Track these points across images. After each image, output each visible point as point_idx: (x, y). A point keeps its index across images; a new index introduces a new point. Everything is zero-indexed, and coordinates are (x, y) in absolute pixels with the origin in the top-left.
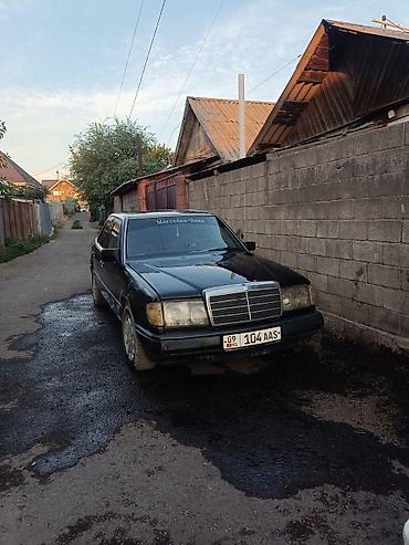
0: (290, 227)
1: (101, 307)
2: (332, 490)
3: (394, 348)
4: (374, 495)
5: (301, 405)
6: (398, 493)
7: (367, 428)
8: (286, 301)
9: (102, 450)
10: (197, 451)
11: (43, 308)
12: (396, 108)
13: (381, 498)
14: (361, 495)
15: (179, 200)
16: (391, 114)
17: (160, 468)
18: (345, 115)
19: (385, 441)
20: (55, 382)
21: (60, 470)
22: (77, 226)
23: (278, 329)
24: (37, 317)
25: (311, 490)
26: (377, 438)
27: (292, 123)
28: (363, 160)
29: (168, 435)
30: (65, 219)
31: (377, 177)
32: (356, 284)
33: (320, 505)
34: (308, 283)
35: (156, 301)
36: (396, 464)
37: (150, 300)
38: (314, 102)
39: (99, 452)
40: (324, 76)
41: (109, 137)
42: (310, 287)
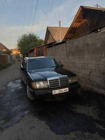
0: (73, 60)
1: (22, 83)
2: (79, 132)
3: (99, 93)
4: (90, 134)
5: (73, 109)
6: (97, 133)
7: (90, 115)
8: (70, 81)
9: (19, 122)
10: (44, 122)
11: (8, 83)
12: (100, 28)
13: (92, 134)
14: (87, 134)
15: (44, 53)
16: (99, 30)
17: (34, 127)
18: (87, 30)
19: (95, 118)
20: (8, 103)
21: (7, 127)
22: (19, 61)
23: (68, 88)
24: (6, 86)
25: (73, 133)
26: (93, 117)
27: (74, 33)
28: (90, 42)
29: (37, 118)
30: (16, 59)
31: (94, 47)
32: (89, 76)
33: (75, 136)
34: (76, 76)
35: (34, 81)
36: (97, 125)
37: (33, 81)
38: (79, 27)
39: (18, 122)
40: (82, 20)
41: (27, 37)
42: (77, 77)
